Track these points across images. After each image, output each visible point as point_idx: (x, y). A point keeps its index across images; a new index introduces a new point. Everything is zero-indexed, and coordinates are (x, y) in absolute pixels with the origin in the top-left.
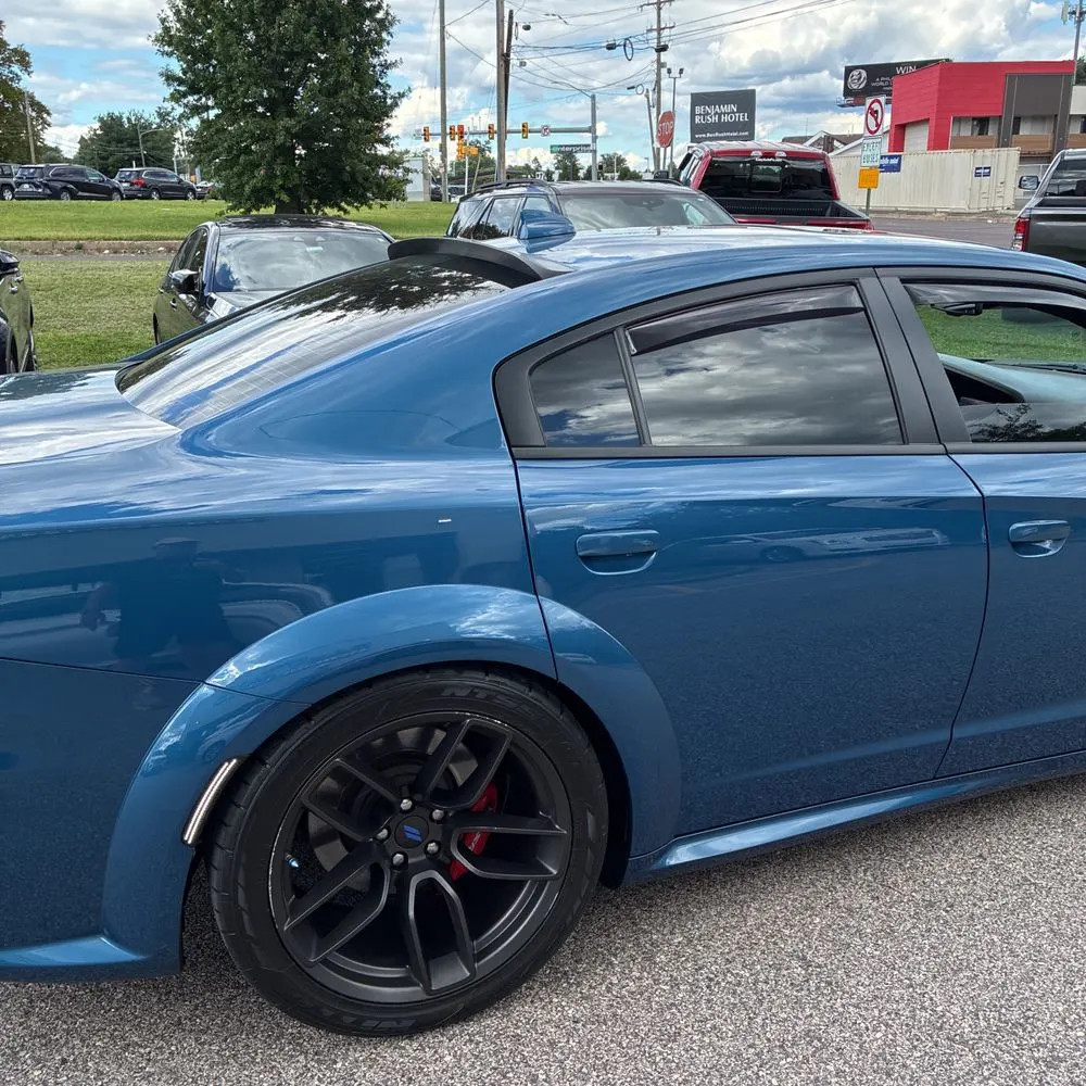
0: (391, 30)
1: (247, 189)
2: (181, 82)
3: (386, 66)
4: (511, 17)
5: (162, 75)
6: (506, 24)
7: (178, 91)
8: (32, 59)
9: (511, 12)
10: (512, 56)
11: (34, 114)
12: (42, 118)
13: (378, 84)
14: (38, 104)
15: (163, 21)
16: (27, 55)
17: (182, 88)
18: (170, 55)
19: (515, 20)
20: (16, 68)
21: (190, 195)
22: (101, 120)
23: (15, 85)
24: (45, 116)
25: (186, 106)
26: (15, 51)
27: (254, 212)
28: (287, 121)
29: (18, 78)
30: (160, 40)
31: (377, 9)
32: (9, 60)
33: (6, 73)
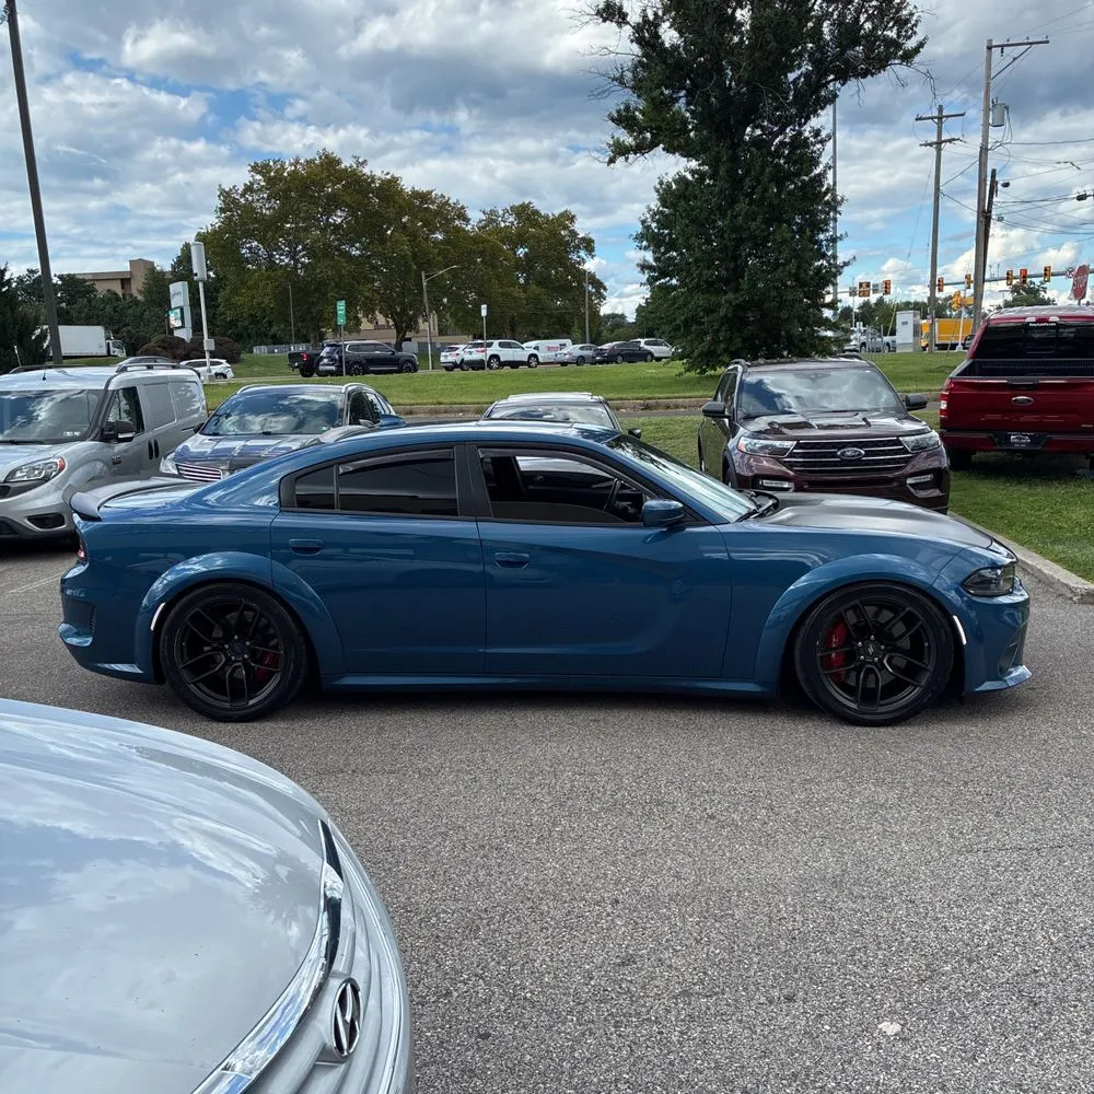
0: (840, 209)
2: (650, 268)
4: (993, 175)
5: (638, 265)
6: (988, 183)
7: (652, 277)
8: (596, 245)
9: (994, 171)
11: (594, 290)
12: (600, 293)
13: (824, 256)
14: (598, 281)
15: (643, 222)
16: (593, 241)
17: (656, 274)
18: (646, 248)
19: (996, 179)
20: (582, 253)
21: (649, 357)
23: (581, 267)
24: (602, 291)
26: (583, 239)
28: (730, 296)
29: (584, 261)
30: (639, 238)
31: (826, 193)
32: (577, 248)
33: (575, 258)
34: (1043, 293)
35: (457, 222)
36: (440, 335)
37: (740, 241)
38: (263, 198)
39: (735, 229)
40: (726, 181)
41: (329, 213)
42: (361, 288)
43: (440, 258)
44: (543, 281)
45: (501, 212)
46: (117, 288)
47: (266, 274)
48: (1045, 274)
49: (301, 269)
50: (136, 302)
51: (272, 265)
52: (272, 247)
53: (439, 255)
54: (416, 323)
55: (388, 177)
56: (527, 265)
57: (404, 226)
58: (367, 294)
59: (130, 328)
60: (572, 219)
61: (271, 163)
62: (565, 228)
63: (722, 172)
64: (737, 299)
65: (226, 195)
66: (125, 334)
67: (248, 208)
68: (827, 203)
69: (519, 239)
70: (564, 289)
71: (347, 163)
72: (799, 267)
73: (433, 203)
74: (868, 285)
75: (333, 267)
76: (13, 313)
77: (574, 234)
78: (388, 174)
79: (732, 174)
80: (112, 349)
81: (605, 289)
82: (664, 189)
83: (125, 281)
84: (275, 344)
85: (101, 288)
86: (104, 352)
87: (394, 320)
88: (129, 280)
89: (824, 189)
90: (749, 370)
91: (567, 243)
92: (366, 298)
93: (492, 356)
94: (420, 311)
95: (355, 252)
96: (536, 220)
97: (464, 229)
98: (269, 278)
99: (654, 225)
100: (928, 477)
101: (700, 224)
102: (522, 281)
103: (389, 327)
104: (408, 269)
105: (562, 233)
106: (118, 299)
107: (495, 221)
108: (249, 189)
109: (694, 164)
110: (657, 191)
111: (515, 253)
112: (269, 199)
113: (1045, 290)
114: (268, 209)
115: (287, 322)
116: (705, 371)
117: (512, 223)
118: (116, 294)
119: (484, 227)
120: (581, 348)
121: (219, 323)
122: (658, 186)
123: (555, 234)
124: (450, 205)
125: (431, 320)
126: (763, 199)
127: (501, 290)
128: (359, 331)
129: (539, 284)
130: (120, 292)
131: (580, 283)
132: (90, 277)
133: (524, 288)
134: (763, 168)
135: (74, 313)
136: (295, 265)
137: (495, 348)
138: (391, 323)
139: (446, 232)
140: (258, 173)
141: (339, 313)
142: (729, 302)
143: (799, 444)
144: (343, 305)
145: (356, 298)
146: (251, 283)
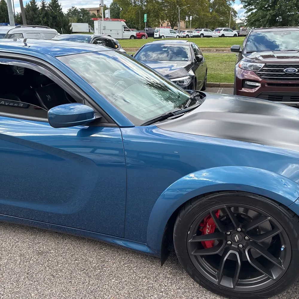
11: (233, 14)
12: (235, 15)
14: (235, 11)
17: (247, 4)
23: (230, 6)
25: (247, 9)
28: (271, 11)
29: (231, 4)
33: (228, 3)
36: (186, 28)
42: (161, 13)
44: (217, 11)
46: (96, 13)
47: (133, 8)
49: (144, 6)
51: (135, 5)
56: (213, 6)
58: (162, 14)
64: (273, 13)
70: (224, 14)
75: (153, 6)
76: (62, 18)
80: (90, 30)
81: (237, 14)
83: (98, 11)
85: (91, 13)
86: (88, 31)
88: (99, 10)
92: (162, 16)
93: (201, 34)
95: (160, 1)
98: (134, 9)
102: (211, 11)
106: (95, 16)
118: (95, 14)
129: (216, 12)
131: (229, 11)
132: (89, 9)
133: (211, 13)
135: (84, 20)
136: (142, 5)
137: (202, 31)
138: (170, 24)
141: (145, 18)
142: (271, 14)
143: (266, 65)
144: (145, 16)
145: (159, 16)
146: (128, 10)
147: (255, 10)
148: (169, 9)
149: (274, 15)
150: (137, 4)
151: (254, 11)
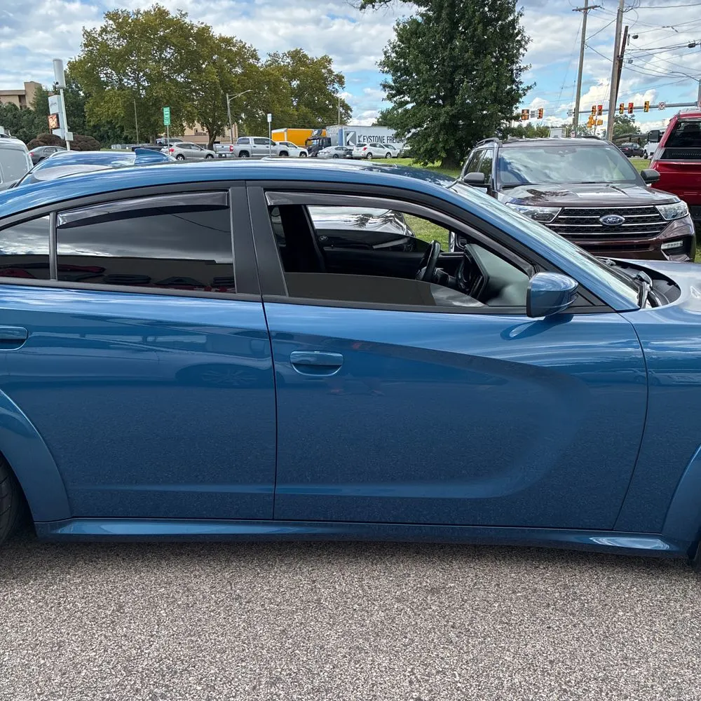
0: (526, 47)
1: (422, 150)
2: (391, 87)
3: (520, 70)
4: (626, 31)
5: (381, 85)
6: (622, 36)
7: (391, 94)
9: (627, 27)
10: (625, 57)
11: (344, 111)
12: (348, 113)
13: (514, 82)
14: (346, 105)
15: (385, 53)
16: (343, 77)
17: (394, 92)
18: (387, 72)
19: (628, 33)
20: (336, 86)
22: (382, 113)
23: (335, 95)
24: (349, 112)
25: (395, 102)
26: (337, 75)
27: (430, 165)
28: (448, 108)
29: (337, 91)
30: (383, 64)
31: (517, 34)
32: (333, 81)
33: (331, 89)
34: (632, 123)
35: (251, 60)
37: (456, 68)
38: (114, 37)
39: (452, 58)
40: (446, 22)
41: (161, 50)
42: (185, 105)
43: (239, 85)
44: (309, 104)
45: (281, 55)
46: (16, 101)
47: (118, 92)
48: (645, 107)
49: (142, 90)
50: (29, 112)
51: (122, 87)
52: (121, 72)
53: (238, 83)
54: (223, 130)
55: (203, 26)
56: (298, 93)
57: (214, 63)
58: (189, 109)
59: (25, 129)
60: (330, 61)
61: (120, 12)
62: (325, 67)
63: (444, 15)
64: (453, 110)
65: (87, 34)
66: (21, 134)
67: (104, 45)
68: (518, 41)
69: (293, 75)
70: (323, 110)
71: (173, 14)
72: (497, 88)
73: (234, 46)
74: (528, 111)
75: (166, 89)
77: (330, 72)
78: (202, 23)
79: (450, 16)
81: (351, 111)
82: (401, 29)
83: (22, 97)
84: (126, 143)
85: (5, 101)
87: (208, 128)
88: (24, 96)
89: (516, 31)
90: (504, 146)
91: (326, 78)
92: (188, 112)
94: (225, 122)
95: (180, 79)
96: (305, 62)
97: (255, 66)
98: (119, 95)
99: (394, 55)
100: (679, 244)
101: (427, 55)
102: (295, 104)
103: (205, 134)
104: (217, 92)
105: (323, 70)
106: (16, 109)
107: (277, 61)
108: (104, 30)
109: (423, 9)
110: (396, 30)
111: (290, 84)
112: (118, 39)
113: (634, 121)
114: (119, 46)
115: (134, 128)
116: (427, 164)
117: (289, 63)
118: (14, 105)
119: (270, 65)
120: (336, 149)
121: (87, 128)
122: (397, 27)
123: (318, 72)
124: (246, 48)
125: (233, 129)
126: (473, 36)
127: (281, 109)
128: (183, 135)
129: (306, 106)
130: (18, 105)
131: (334, 106)
133: (297, 109)
134: (474, 12)
136: (138, 87)
138: (206, 130)
139: (243, 67)
140: (111, 19)
141: (165, 116)
142: (448, 113)
143: (564, 210)
144: (166, 111)
145: (180, 111)
146: (107, 99)
147: (412, 105)
148: (202, 97)
149: (453, 116)
150: (126, 84)
151: (409, 106)
